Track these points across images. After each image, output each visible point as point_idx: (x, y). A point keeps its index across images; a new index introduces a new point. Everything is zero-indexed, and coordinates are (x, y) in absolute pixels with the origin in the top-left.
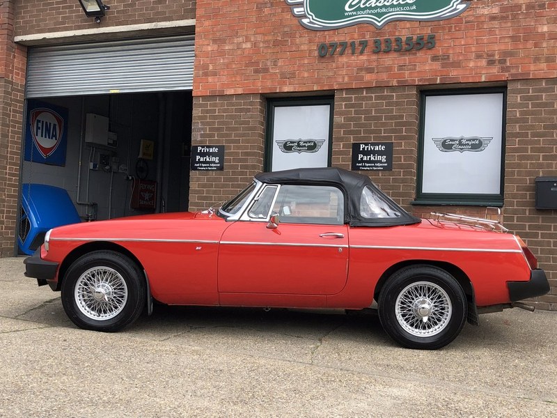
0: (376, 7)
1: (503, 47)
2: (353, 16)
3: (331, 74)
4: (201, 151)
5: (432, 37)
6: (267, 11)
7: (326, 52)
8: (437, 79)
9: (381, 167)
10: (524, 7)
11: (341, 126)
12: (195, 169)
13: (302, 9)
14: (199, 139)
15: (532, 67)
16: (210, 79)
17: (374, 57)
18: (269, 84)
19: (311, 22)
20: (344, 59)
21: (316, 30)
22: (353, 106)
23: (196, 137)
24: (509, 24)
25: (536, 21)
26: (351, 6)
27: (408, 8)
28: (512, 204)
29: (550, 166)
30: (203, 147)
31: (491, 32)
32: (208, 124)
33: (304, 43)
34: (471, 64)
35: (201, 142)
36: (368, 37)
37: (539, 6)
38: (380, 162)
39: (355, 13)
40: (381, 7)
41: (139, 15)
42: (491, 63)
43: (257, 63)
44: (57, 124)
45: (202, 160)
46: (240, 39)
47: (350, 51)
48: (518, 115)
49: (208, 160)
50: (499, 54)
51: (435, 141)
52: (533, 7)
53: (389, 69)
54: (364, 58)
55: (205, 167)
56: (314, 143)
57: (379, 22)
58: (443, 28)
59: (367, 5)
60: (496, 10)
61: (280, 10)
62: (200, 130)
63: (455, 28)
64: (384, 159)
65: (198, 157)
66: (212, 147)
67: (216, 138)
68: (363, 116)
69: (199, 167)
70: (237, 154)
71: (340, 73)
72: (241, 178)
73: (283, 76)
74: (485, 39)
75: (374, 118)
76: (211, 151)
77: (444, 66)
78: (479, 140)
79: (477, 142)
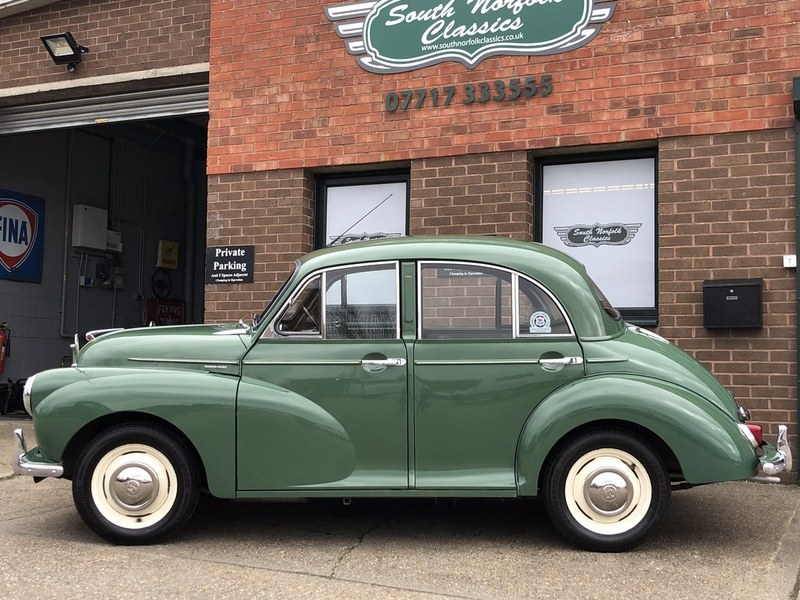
0: (467, 37)
1: (650, 90)
2: (433, 51)
3: (404, 137)
4: (220, 254)
5: (548, 80)
6: (310, 47)
7: (398, 105)
8: (556, 139)
10: (678, 29)
11: (420, 213)
12: (213, 281)
13: (360, 43)
14: (218, 237)
15: (694, 118)
16: (232, 149)
17: (465, 111)
18: (316, 154)
19: (373, 62)
20: (420, 116)
21: (381, 74)
22: (436, 183)
23: (213, 234)
24: (658, 56)
25: (697, 50)
26: (430, 37)
27: (511, 37)
28: (670, 321)
29: (724, 263)
30: (223, 249)
31: (633, 67)
32: (230, 214)
33: (365, 94)
34: (605, 117)
35: (220, 241)
36: (455, 81)
37: (701, 27)
39: (436, 47)
40: (473, 37)
41: (131, 59)
42: (633, 113)
43: (298, 124)
44: (27, 220)
45: (221, 268)
46: (274, 90)
47: (431, 103)
48: (675, 189)
49: (230, 267)
50: (645, 100)
51: (558, 230)
52: (692, 30)
53: (487, 127)
54: (450, 112)
55: (226, 278)
57: (471, 59)
58: (564, 65)
59: (453, 34)
60: (638, 36)
61: (329, 46)
62: (218, 223)
63: (580, 65)
65: (216, 264)
66: (236, 248)
67: (242, 235)
68: (452, 197)
69: (219, 278)
70: (272, 257)
71: (417, 134)
73: (336, 141)
74: (624, 79)
75: (468, 200)
76: (235, 254)
77: (565, 120)
78: (623, 229)
79: (619, 231)
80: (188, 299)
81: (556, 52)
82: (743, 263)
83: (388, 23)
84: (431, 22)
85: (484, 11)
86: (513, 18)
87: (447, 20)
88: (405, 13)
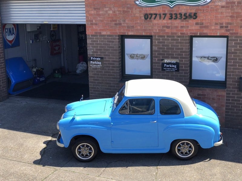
1: (227, 21)
2: (159, 2)
3: (150, 28)
4: (92, 59)
5: (195, 14)
7: (147, 17)
8: (198, 33)
9: (174, 70)
10: (236, 2)
11: (156, 51)
14: (91, 54)
15: (239, 30)
16: (94, 27)
17: (170, 21)
18: (122, 31)
19: (140, 3)
20: (155, 22)
22: (161, 42)
23: (90, 52)
24: (230, 10)
28: (230, 88)
30: (93, 57)
31: (222, 13)
32: (95, 47)
33: (137, 12)
34: (213, 28)
36: (166, 12)
38: (174, 68)
42: (222, 27)
45: (93, 63)
46: (107, 9)
47: (159, 18)
48: (233, 51)
49: (96, 63)
50: (226, 23)
51: (197, 57)
52: (240, 3)
53: (177, 27)
54: (165, 21)
55: (95, 66)
56: (144, 56)
57: (172, 5)
58: (201, 10)
60: (224, 4)
62: (91, 49)
63: (206, 11)
64: (175, 67)
65: (91, 62)
66: (98, 57)
67: (99, 53)
68: (166, 47)
69: (92, 66)
72: (112, 72)
73: (128, 27)
75: (171, 49)
76: (97, 59)
77: (201, 27)
78: (216, 58)
79: (215, 59)
80: (61, 38)
81: (199, 5)
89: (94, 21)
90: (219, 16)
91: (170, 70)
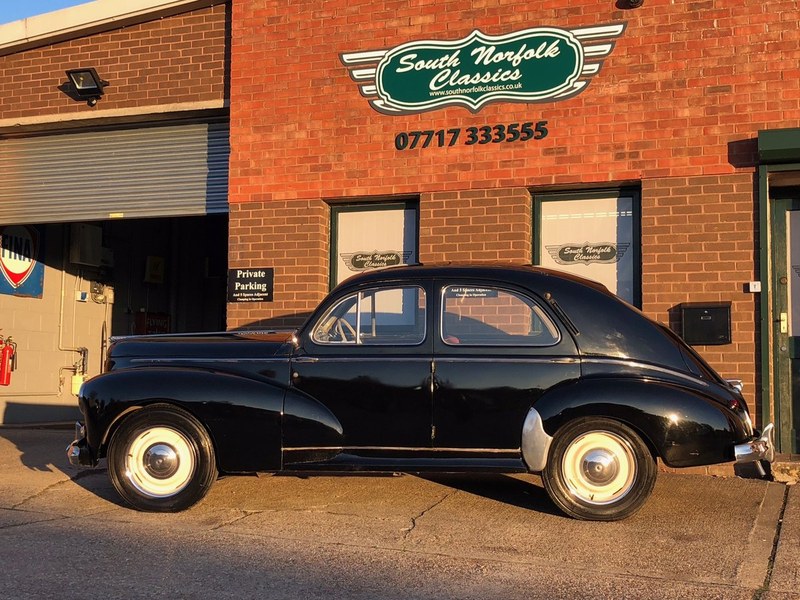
0: (471, 85)
1: (634, 137)
2: (440, 96)
3: (414, 173)
4: (241, 276)
5: (543, 125)
6: (326, 89)
7: (406, 143)
8: (551, 178)
9: (483, 292)
10: (659, 85)
11: (429, 240)
12: (235, 300)
13: (373, 87)
14: (239, 260)
15: (672, 161)
16: (252, 180)
17: (470, 149)
18: (332, 186)
19: (385, 105)
20: (427, 153)
21: (392, 116)
22: (444, 213)
23: (235, 257)
24: (641, 107)
25: (676, 102)
26: (437, 84)
27: (511, 86)
29: (699, 287)
30: (244, 270)
31: (618, 117)
32: (250, 239)
33: (378, 132)
34: (595, 159)
35: (241, 263)
36: (460, 125)
37: (678, 84)
39: (443, 93)
40: (477, 85)
42: (620, 156)
43: (315, 159)
44: (30, 238)
45: (243, 288)
46: (292, 127)
47: (437, 143)
48: (656, 223)
49: (251, 287)
50: (630, 145)
52: (671, 85)
53: (490, 165)
55: (247, 297)
56: (397, 256)
57: (475, 105)
58: (558, 113)
59: (458, 82)
60: (623, 89)
61: (344, 89)
62: (239, 247)
63: (573, 113)
65: (237, 285)
66: (257, 270)
67: (262, 258)
68: (458, 227)
69: (240, 297)
70: (291, 279)
71: (423, 171)
72: (297, 311)
73: (350, 174)
75: (472, 229)
76: (256, 275)
77: (560, 161)
79: (609, 250)
80: (172, 311)
81: (551, 100)
82: (715, 287)
83: (399, 70)
84: (438, 70)
85: (486, 62)
86: (513, 69)
87: (453, 70)
88: (415, 61)
89: (253, 165)
90: (612, 125)
91: (471, 293)
